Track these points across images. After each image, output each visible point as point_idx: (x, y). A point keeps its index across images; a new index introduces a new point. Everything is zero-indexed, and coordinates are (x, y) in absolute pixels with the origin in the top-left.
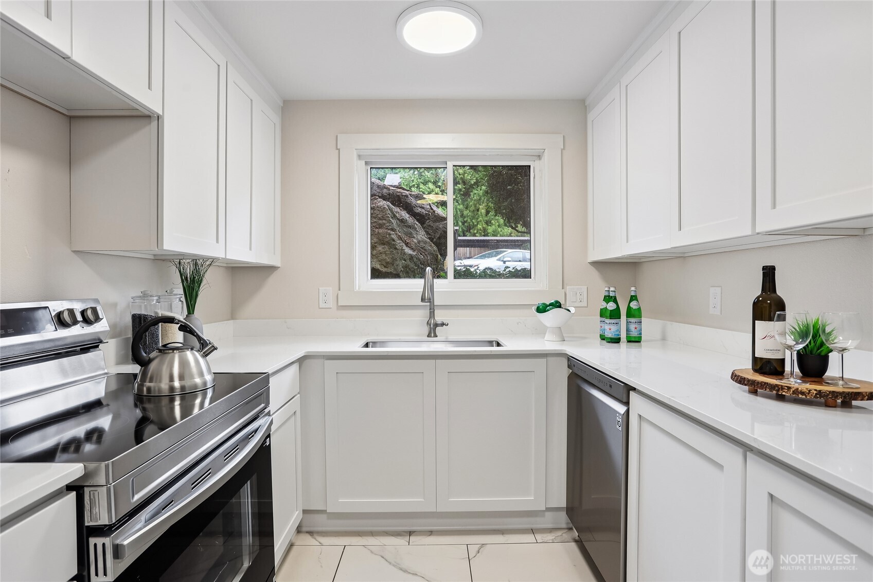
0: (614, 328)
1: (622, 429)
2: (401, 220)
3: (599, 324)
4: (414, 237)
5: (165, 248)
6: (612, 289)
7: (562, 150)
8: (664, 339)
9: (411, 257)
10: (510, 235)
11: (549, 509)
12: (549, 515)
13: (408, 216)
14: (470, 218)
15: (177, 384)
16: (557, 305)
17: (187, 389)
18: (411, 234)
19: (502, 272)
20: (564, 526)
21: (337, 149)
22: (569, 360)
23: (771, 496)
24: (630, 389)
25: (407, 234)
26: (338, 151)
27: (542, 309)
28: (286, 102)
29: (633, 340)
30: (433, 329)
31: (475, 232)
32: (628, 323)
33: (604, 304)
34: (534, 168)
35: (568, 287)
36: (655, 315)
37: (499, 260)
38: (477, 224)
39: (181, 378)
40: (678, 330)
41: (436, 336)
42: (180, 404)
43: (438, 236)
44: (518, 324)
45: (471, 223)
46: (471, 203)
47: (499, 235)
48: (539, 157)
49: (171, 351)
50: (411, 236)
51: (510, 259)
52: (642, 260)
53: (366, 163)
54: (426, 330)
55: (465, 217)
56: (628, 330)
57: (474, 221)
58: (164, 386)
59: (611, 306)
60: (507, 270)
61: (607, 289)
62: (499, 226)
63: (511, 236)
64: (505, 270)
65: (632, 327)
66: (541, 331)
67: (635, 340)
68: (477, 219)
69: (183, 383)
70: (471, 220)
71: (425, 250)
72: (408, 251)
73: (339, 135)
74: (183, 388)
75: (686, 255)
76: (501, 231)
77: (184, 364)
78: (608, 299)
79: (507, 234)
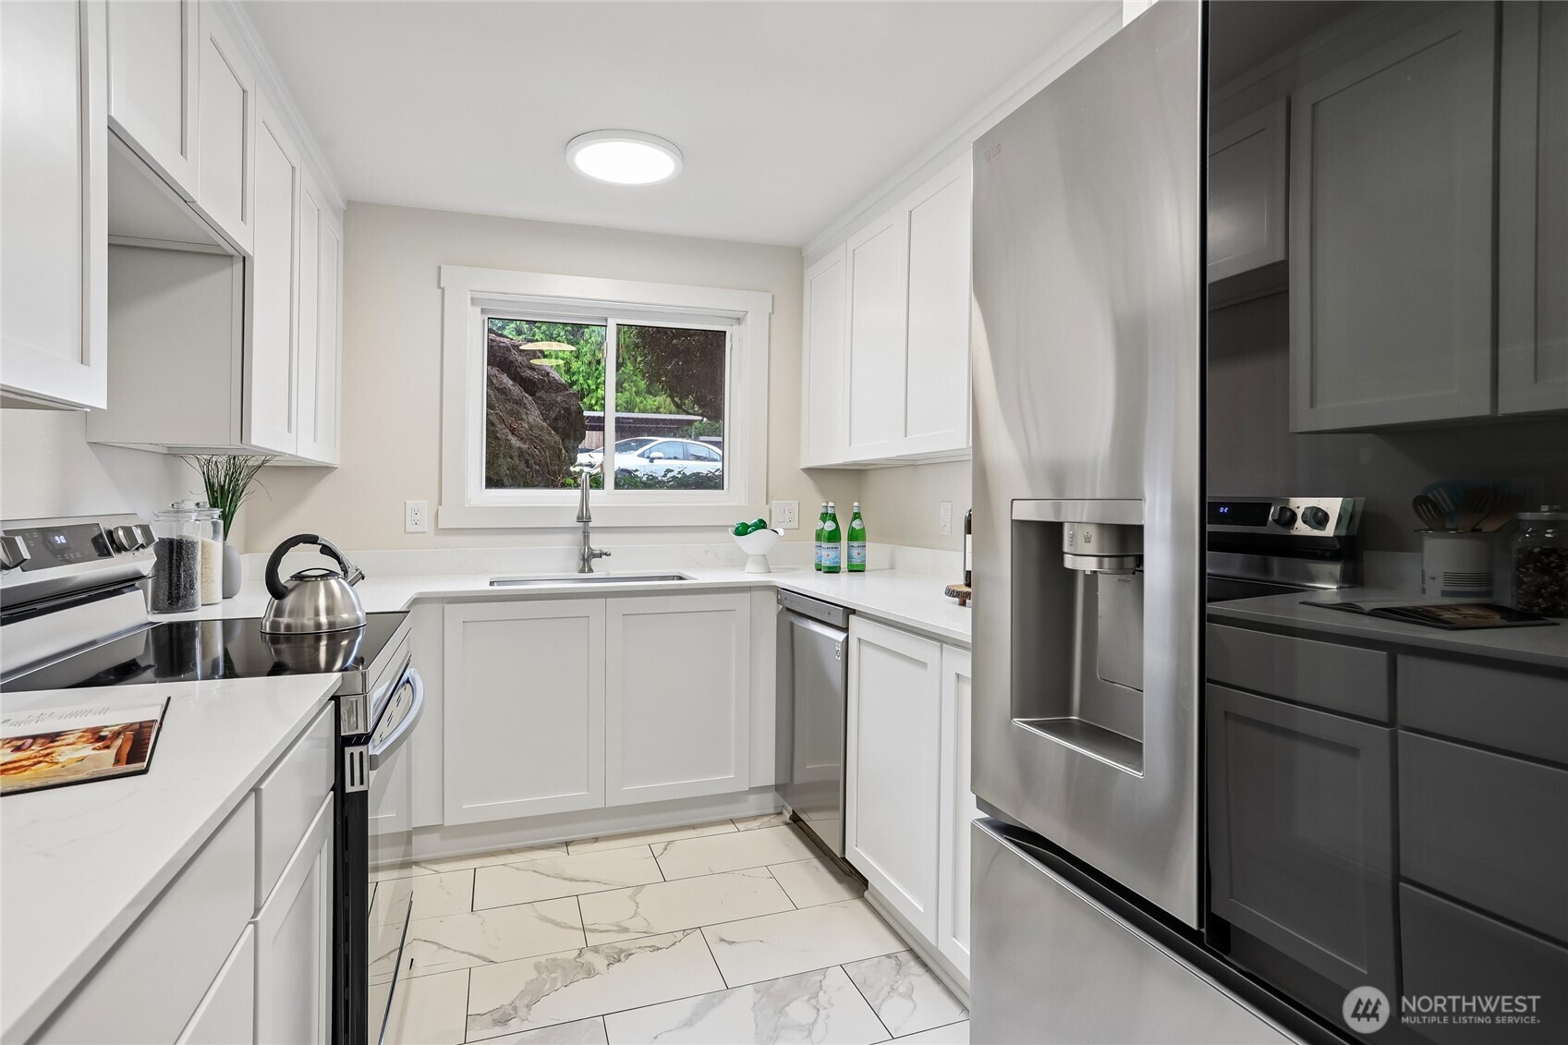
0: (832, 554)
1: (842, 658)
2: (502, 389)
3: (814, 550)
4: (522, 419)
5: (254, 442)
6: (831, 504)
7: (770, 315)
8: (892, 567)
9: (521, 452)
10: (657, 411)
11: (754, 790)
12: (753, 798)
13: (511, 382)
14: (583, 376)
15: (323, 619)
16: (761, 525)
17: (337, 626)
18: (518, 413)
19: (660, 478)
20: (772, 811)
21: (439, 287)
22: (778, 593)
23: (958, 675)
24: (850, 611)
25: (511, 413)
26: (440, 290)
27: (742, 530)
28: (350, 203)
29: (855, 569)
30: (587, 559)
31: (593, 402)
32: (850, 547)
33: (820, 524)
34: (731, 335)
35: (774, 502)
36: (884, 538)
37: (642, 455)
38: (597, 388)
39: (330, 611)
40: (908, 554)
41: (591, 570)
42: (327, 645)
43: (554, 416)
44: (706, 552)
45: (586, 386)
46: (585, 349)
47: (636, 410)
48: (739, 320)
49: (314, 579)
50: (518, 417)
51: (661, 455)
52: (869, 467)
53: (483, 311)
54: (575, 562)
55: (574, 374)
56: (850, 557)
57: (590, 382)
58: (308, 622)
59: (829, 526)
60: (670, 475)
61: (824, 504)
62: (637, 393)
63: (660, 413)
64: (665, 475)
65: (855, 552)
66: (739, 561)
67: (857, 569)
68: (597, 378)
69: (332, 619)
70: (585, 380)
71: (541, 440)
72: (514, 441)
73: (443, 267)
74: (331, 624)
75: (918, 463)
76: (641, 402)
77: (330, 594)
78: (824, 517)
79: (652, 409)
